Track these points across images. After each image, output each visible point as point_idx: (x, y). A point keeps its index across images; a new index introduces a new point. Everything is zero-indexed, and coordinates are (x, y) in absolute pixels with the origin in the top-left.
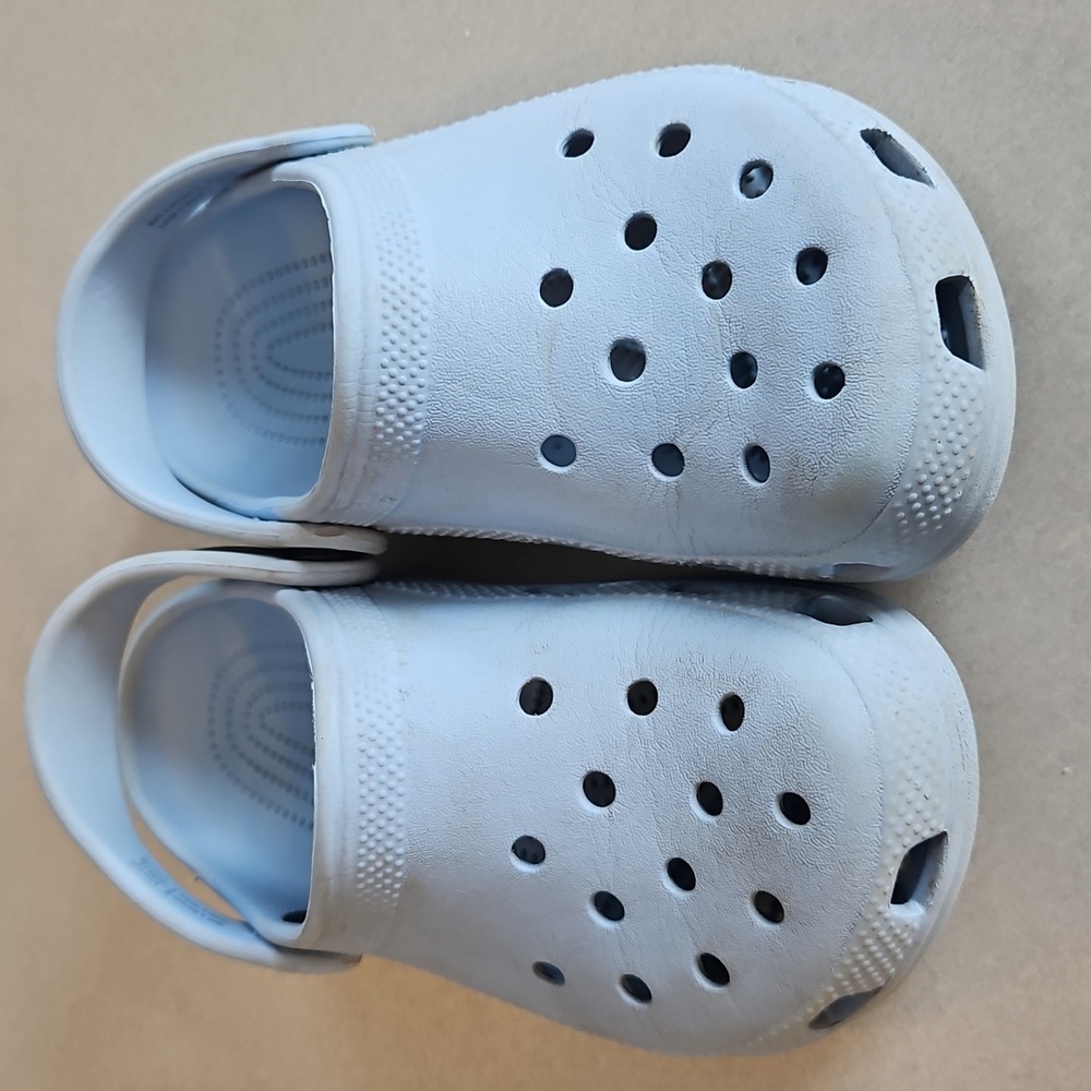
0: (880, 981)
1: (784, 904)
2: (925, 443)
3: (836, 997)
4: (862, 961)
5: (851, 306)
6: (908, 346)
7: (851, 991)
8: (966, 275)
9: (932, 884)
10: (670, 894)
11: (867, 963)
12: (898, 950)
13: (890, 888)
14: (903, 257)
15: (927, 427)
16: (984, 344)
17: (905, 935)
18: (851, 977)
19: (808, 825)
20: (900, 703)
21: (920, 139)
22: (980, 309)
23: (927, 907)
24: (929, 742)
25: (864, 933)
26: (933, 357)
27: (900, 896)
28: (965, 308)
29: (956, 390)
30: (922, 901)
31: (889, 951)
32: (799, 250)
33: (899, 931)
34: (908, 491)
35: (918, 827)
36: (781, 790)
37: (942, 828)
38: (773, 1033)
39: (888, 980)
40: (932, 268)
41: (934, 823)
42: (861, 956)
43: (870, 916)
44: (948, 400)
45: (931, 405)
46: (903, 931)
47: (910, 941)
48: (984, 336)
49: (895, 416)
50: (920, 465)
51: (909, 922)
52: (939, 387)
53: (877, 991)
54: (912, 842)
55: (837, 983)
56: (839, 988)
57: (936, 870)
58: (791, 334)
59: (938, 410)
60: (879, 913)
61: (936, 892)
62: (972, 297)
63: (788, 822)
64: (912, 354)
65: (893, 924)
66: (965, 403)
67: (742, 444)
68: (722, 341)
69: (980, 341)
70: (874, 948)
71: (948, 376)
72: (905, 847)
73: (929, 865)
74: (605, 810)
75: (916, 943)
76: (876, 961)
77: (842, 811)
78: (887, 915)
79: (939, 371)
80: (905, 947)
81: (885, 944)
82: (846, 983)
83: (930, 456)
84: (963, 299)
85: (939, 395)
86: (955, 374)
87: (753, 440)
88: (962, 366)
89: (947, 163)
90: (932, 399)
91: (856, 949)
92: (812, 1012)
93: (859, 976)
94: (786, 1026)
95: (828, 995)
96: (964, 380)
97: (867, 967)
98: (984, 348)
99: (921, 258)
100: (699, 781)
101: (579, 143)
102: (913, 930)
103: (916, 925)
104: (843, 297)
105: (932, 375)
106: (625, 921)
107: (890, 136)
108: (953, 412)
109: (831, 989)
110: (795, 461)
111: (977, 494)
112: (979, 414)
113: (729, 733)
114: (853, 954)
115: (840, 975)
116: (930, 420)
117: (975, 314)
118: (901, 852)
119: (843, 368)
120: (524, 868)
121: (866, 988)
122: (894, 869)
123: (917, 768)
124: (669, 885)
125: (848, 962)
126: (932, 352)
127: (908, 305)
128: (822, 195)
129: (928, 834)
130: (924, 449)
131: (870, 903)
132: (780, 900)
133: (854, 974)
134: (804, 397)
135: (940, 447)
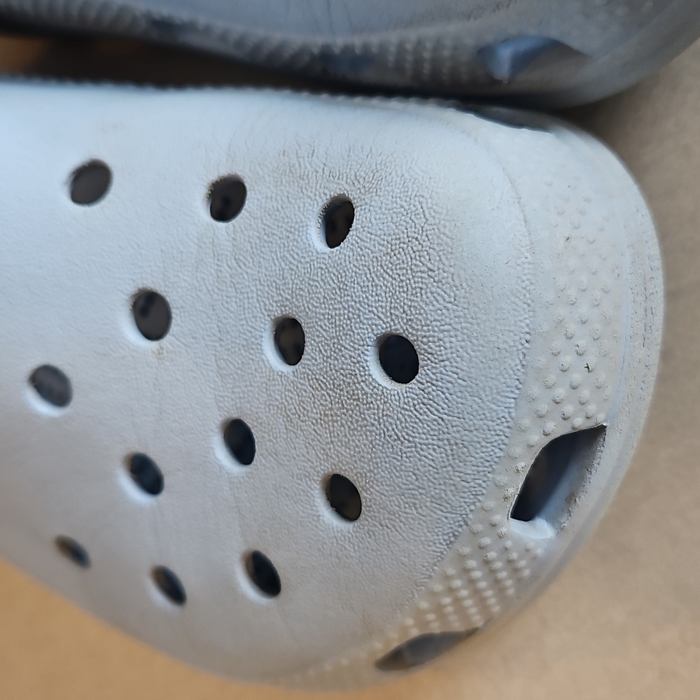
0: (477, 620)
1: (363, 494)
3: (415, 633)
4: (457, 589)
7: (436, 628)
9: (571, 499)
10: (221, 467)
11: (464, 593)
12: (509, 583)
13: (514, 491)
17: (523, 563)
18: (439, 609)
19: (413, 384)
20: (575, 228)
23: (560, 530)
24: (606, 291)
25: (466, 550)
27: (525, 509)
30: (552, 521)
31: (497, 581)
33: (514, 556)
35: (569, 409)
36: (382, 329)
37: (601, 419)
38: (328, 667)
39: (489, 620)
41: (591, 408)
42: (457, 583)
43: (479, 527)
46: (521, 558)
47: (527, 573)
51: (531, 545)
53: (471, 633)
54: (557, 429)
55: (419, 615)
56: (422, 623)
57: (581, 479)
60: (494, 525)
61: (576, 510)
63: (387, 378)
65: (509, 544)
70: (477, 574)
72: (546, 435)
73: (572, 472)
74: (153, 345)
75: (534, 577)
76: (476, 592)
77: (464, 365)
78: (504, 530)
80: (519, 581)
81: (493, 571)
82: (431, 617)
91: (451, 571)
92: (381, 647)
93: (450, 609)
94: (345, 662)
95: (405, 629)
97: (464, 599)
100: (278, 314)
102: (535, 558)
103: (539, 551)
106: (163, 497)
109: (410, 621)
113: (328, 250)
114: (447, 578)
115: (424, 605)
118: (539, 440)
120: (43, 408)
121: (457, 626)
122: (525, 464)
123: (584, 323)
124: (222, 455)
125: (438, 587)
129: (580, 423)
131: (483, 508)
132: (359, 489)
133: (445, 606)
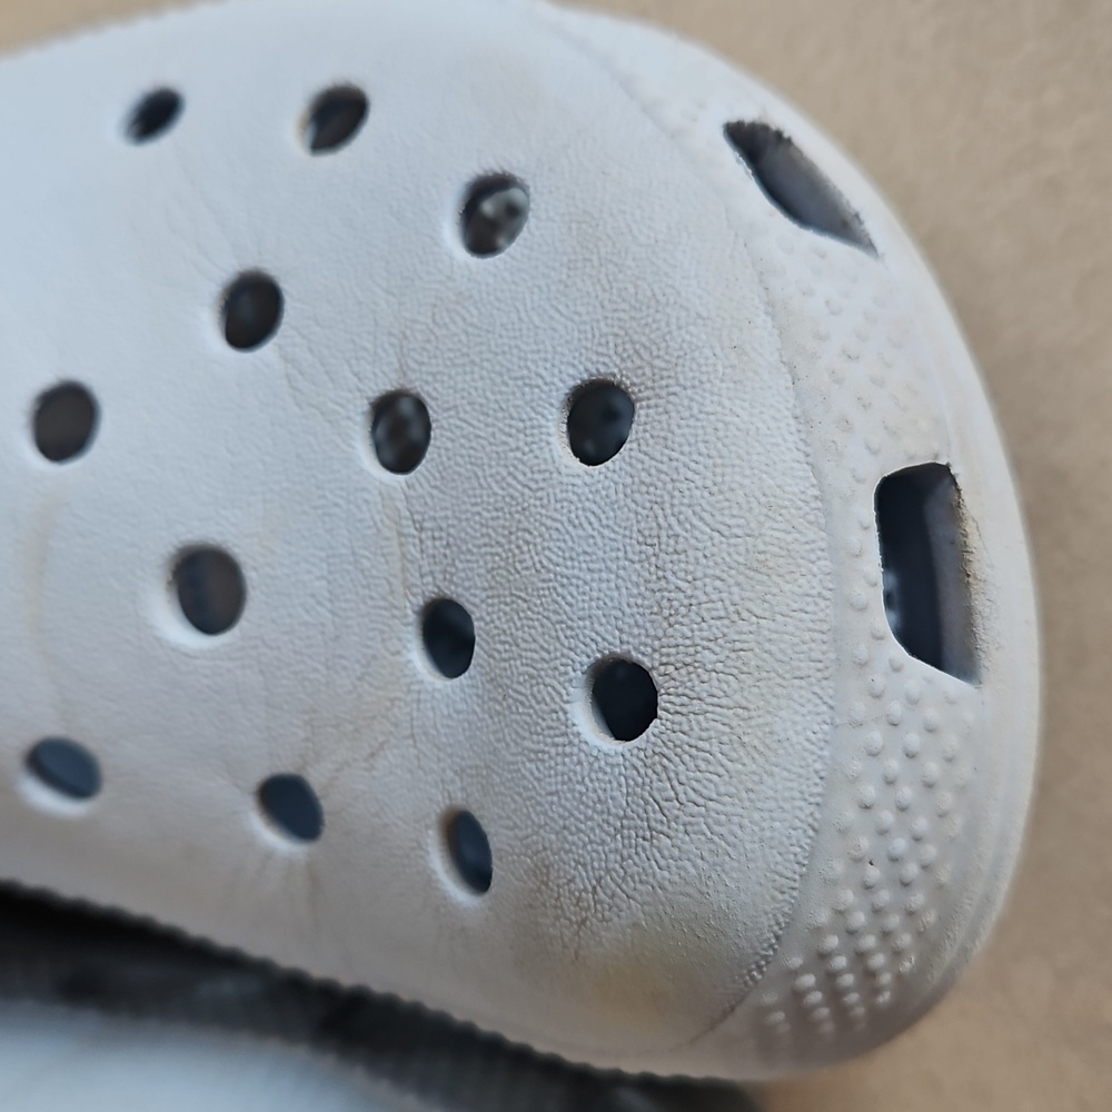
2: (839, 867)
5: (678, 529)
6: (807, 636)
8: (942, 462)
14: (804, 420)
15: (843, 832)
16: (979, 621)
21: (855, 148)
22: (973, 541)
26: (863, 665)
28: (939, 532)
29: (914, 740)
32: (572, 383)
34: (795, 973)
40: (868, 448)
44: (894, 765)
45: (854, 780)
48: (979, 602)
49: (771, 804)
50: (823, 917)
52: (876, 736)
58: (545, 575)
59: (870, 791)
62: (954, 511)
64: (814, 655)
66: (933, 768)
67: (437, 804)
68: (404, 569)
69: (968, 614)
71: (896, 708)
79: (877, 697)
83: (849, 897)
84: (934, 511)
85: (874, 755)
86: (913, 702)
87: (459, 800)
88: (929, 681)
89: (904, 201)
90: (857, 766)
96: (932, 714)
98: (980, 631)
99: (846, 424)
101: (156, 114)
104: (661, 505)
105: (860, 707)
107: (789, 141)
108: (906, 793)
110: (542, 872)
111: (949, 955)
112: (961, 790)
116: (851, 815)
117: (961, 551)
119: (654, 674)
126: (862, 651)
127: (811, 536)
128: (629, 262)
130: (834, 883)
134: (566, 729)
135: (874, 874)
